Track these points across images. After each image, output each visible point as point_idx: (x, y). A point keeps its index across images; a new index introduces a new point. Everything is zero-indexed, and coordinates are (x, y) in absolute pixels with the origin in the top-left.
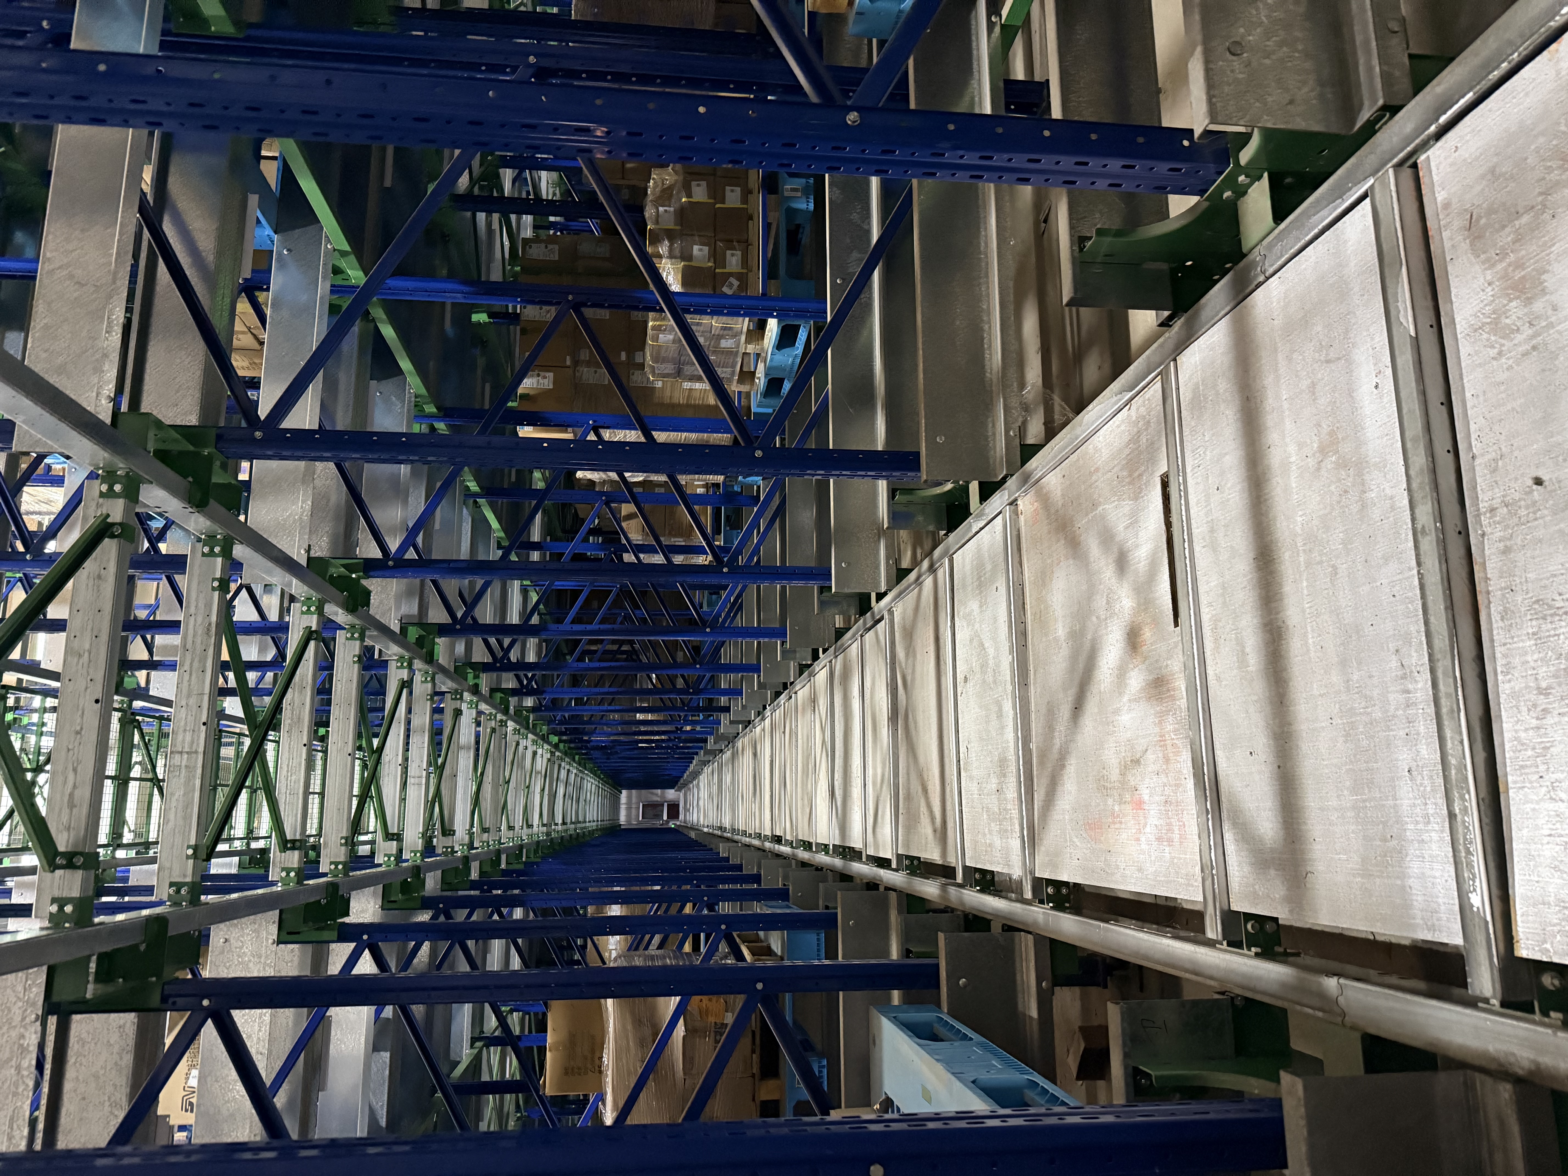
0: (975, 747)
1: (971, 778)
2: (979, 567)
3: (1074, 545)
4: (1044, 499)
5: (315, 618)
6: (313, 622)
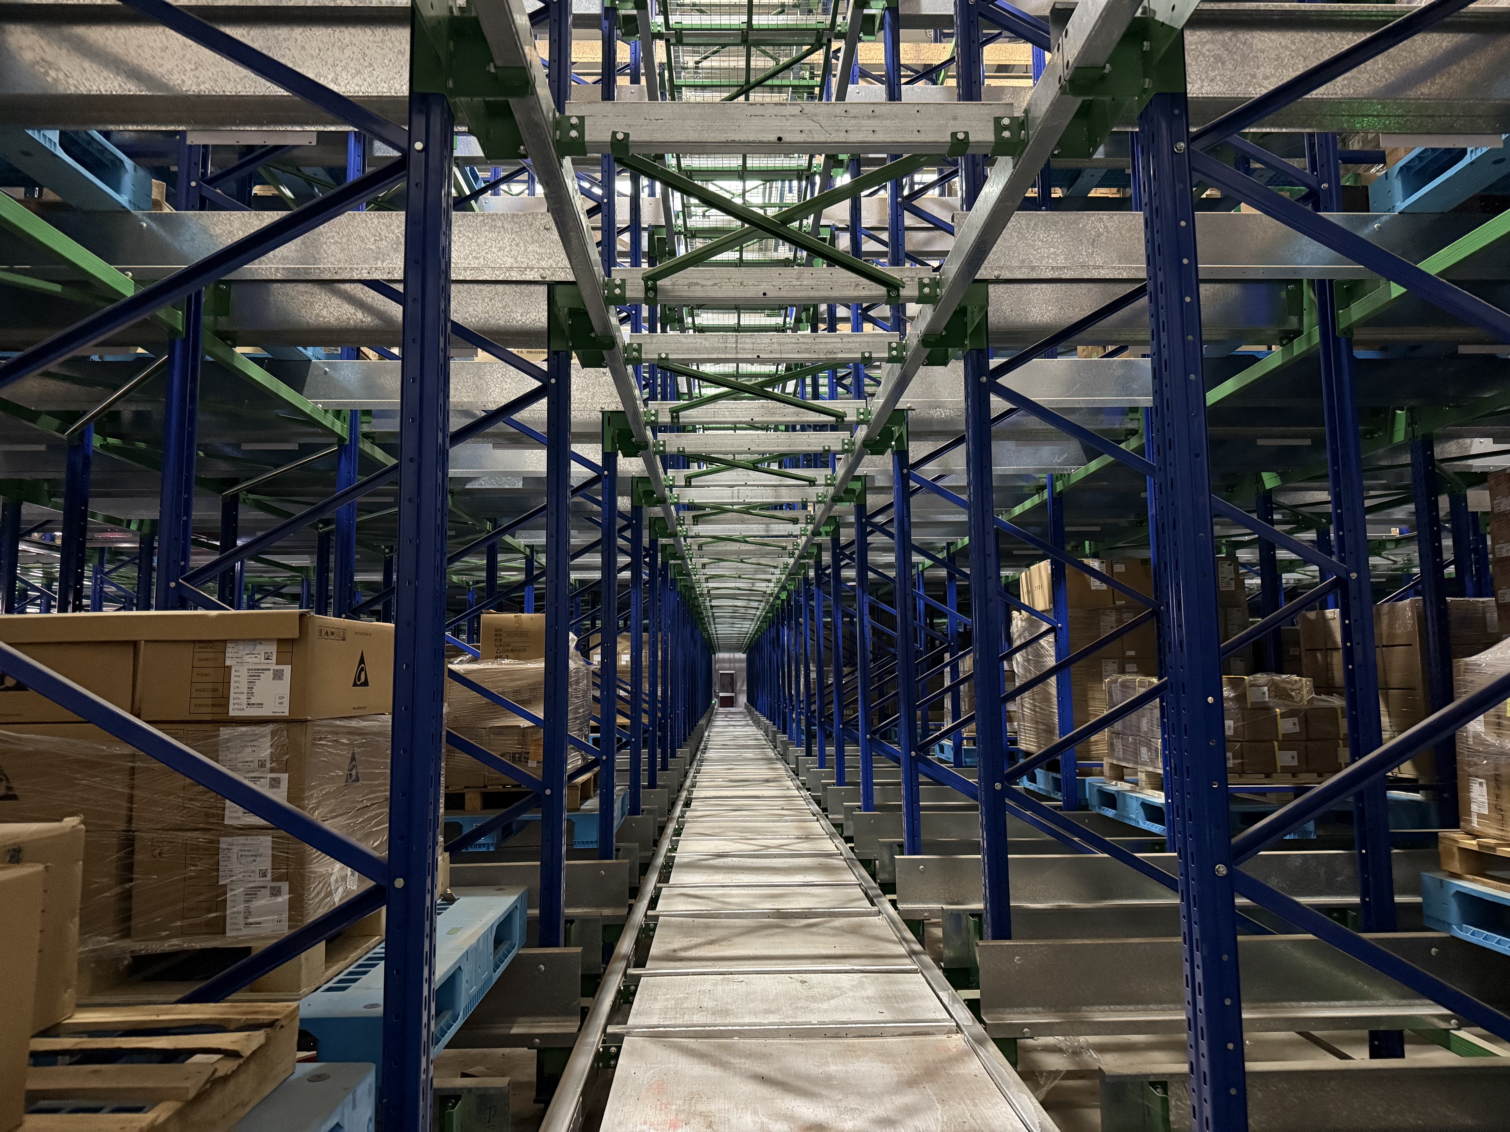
0: (742, 988)
1: (716, 984)
2: (905, 997)
3: (911, 1083)
4: (959, 1058)
5: (855, 419)
6: (851, 418)
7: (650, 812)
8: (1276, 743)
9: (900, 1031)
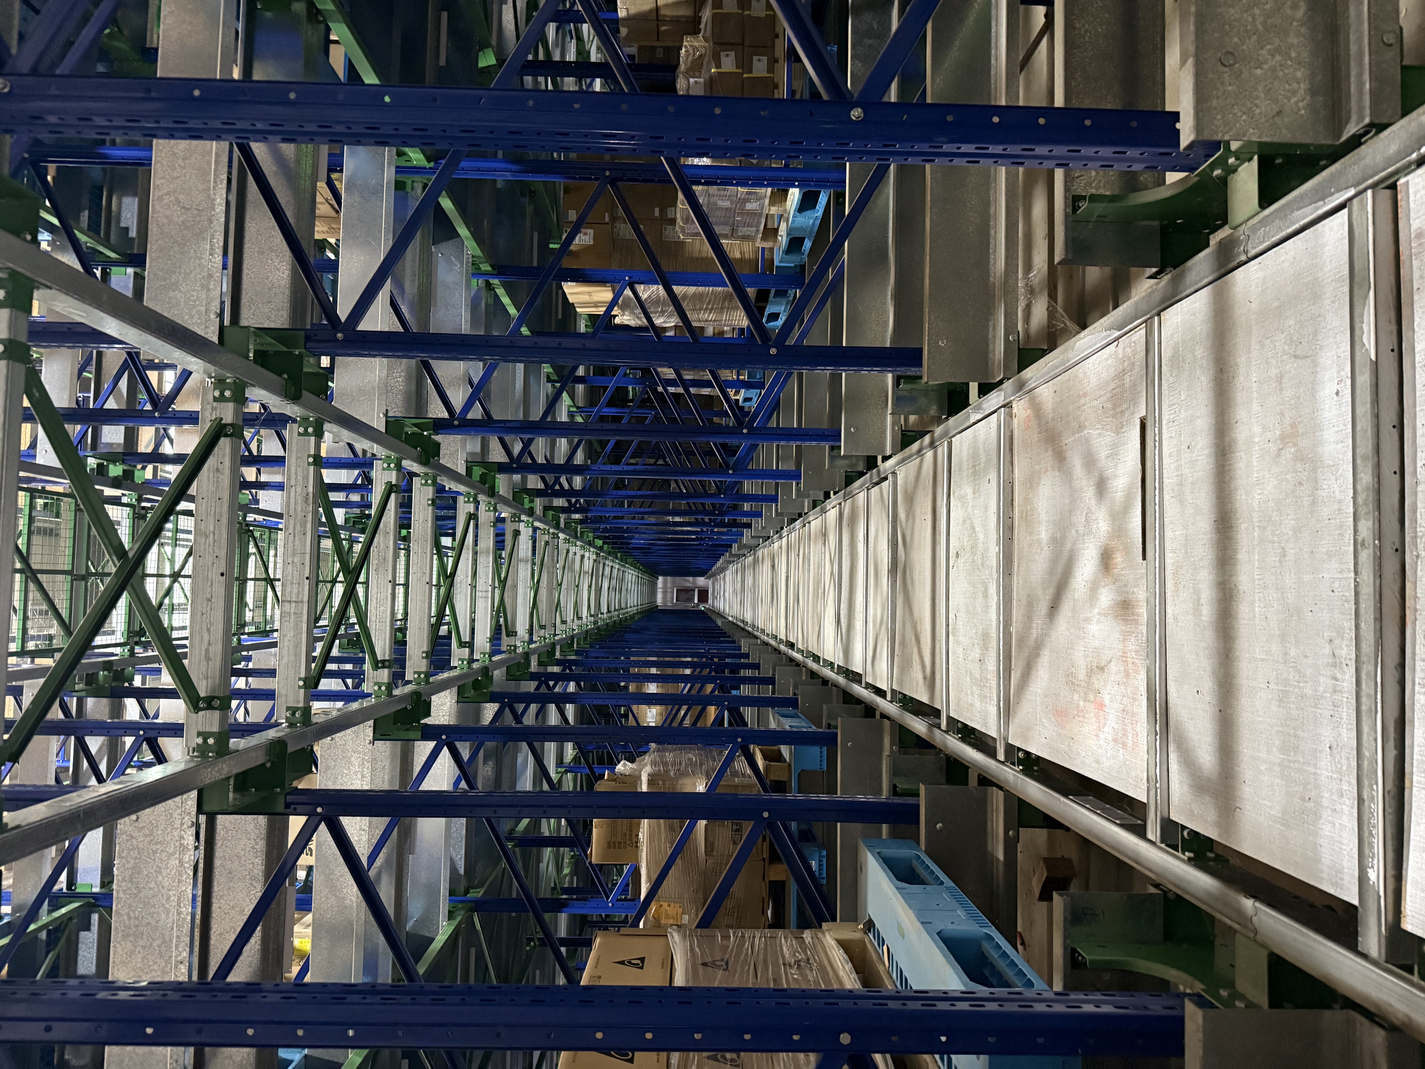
0: (962, 617)
1: (958, 643)
2: (975, 456)
3: (1060, 457)
4: (1036, 408)
5: (394, 473)
6: (393, 477)
7: (796, 687)
8: (745, 76)
9: (1008, 464)
